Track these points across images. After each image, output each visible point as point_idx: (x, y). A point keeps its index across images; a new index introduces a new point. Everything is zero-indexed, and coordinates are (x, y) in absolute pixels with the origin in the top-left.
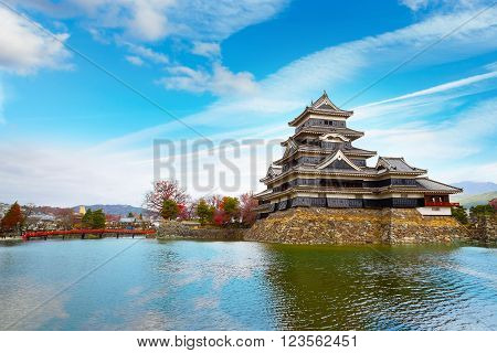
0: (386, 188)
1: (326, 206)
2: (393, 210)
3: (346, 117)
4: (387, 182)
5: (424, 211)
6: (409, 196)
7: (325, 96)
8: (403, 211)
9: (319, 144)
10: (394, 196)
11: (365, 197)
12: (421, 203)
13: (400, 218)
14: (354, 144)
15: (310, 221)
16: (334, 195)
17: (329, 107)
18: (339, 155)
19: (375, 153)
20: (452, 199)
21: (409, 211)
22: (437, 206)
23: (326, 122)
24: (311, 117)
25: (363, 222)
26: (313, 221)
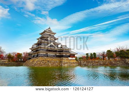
0: (62, 53)
1: (48, 57)
2: (63, 58)
3: (54, 34)
4: (63, 51)
5: (70, 58)
6: (67, 55)
7: (50, 28)
8: (65, 58)
9: (47, 40)
10: (64, 55)
11: (57, 55)
12: (69, 56)
13: (65, 60)
14: (56, 41)
15: (43, 60)
16: (50, 54)
17: (50, 31)
18: (52, 44)
19: (60, 44)
20: (76, 56)
21: (67, 58)
22: (72, 57)
23: (49, 35)
24: (46, 33)
25: (56, 61)
26: (44, 60)
